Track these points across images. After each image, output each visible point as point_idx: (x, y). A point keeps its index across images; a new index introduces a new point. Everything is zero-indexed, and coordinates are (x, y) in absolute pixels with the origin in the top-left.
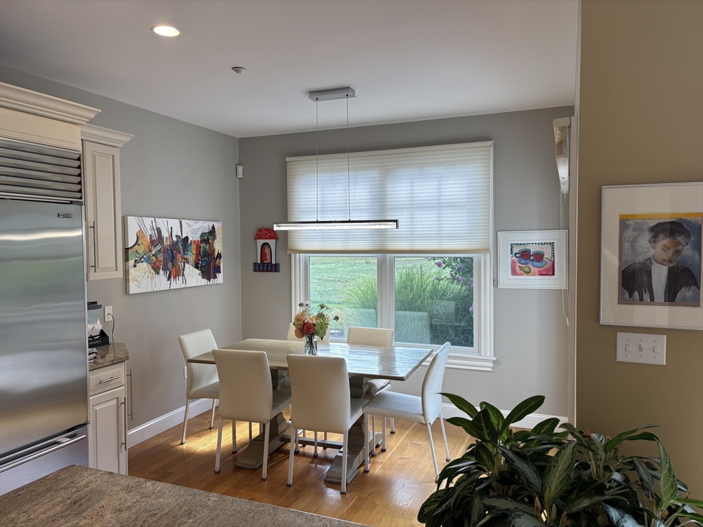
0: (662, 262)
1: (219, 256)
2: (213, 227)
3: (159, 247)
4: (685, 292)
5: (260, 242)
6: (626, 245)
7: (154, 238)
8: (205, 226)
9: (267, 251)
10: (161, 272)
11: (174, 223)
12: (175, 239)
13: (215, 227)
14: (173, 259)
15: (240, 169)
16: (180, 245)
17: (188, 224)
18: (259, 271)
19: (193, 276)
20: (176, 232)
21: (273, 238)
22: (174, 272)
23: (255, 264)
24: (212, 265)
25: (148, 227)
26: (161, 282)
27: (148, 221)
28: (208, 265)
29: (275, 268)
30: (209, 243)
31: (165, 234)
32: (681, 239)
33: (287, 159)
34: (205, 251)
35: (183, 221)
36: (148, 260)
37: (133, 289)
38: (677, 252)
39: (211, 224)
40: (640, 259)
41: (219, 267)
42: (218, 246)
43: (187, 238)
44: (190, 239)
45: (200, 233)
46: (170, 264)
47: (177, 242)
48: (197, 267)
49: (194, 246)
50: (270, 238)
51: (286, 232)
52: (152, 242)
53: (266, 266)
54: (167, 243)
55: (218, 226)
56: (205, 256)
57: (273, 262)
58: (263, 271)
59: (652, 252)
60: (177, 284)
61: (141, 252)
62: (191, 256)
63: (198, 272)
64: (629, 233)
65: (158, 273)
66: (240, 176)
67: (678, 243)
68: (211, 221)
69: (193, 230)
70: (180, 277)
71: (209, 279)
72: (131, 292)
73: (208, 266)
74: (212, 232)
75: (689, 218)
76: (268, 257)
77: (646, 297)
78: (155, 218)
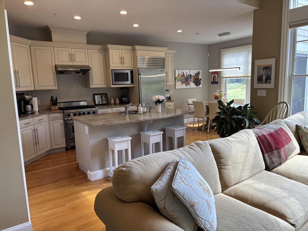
0: (264, 75)
1: (201, 79)
2: (199, 72)
4: (268, 81)
6: (259, 72)
7: (182, 75)
9: (215, 78)
10: (184, 84)
11: (188, 71)
14: (187, 80)
15: (208, 54)
17: (192, 71)
18: (212, 84)
19: (192, 85)
20: (188, 73)
22: (187, 84)
24: (198, 82)
25: (181, 72)
26: (184, 86)
27: (181, 71)
28: (197, 82)
29: (217, 83)
31: (185, 74)
32: (268, 70)
33: (221, 50)
34: (196, 78)
35: (190, 70)
36: (181, 81)
38: (267, 73)
40: (261, 74)
41: (200, 83)
42: (200, 77)
43: (191, 75)
44: (192, 75)
46: (186, 82)
47: (188, 76)
49: (193, 77)
50: (216, 74)
51: (220, 72)
52: (182, 76)
53: (215, 82)
54: (185, 76)
58: (214, 84)
59: (263, 73)
60: (188, 87)
61: (179, 78)
62: (192, 80)
63: (194, 84)
64: (259, 69)
65: (183, 84)
66: (208, 56)
67: (268, 71)
69: (193, 73)
70: (189, 85)
71: (197, 86)
72: (176, 88)
74: (199, 73)
75: (269, 66)
77: (262, 82)
78: (182, 70)
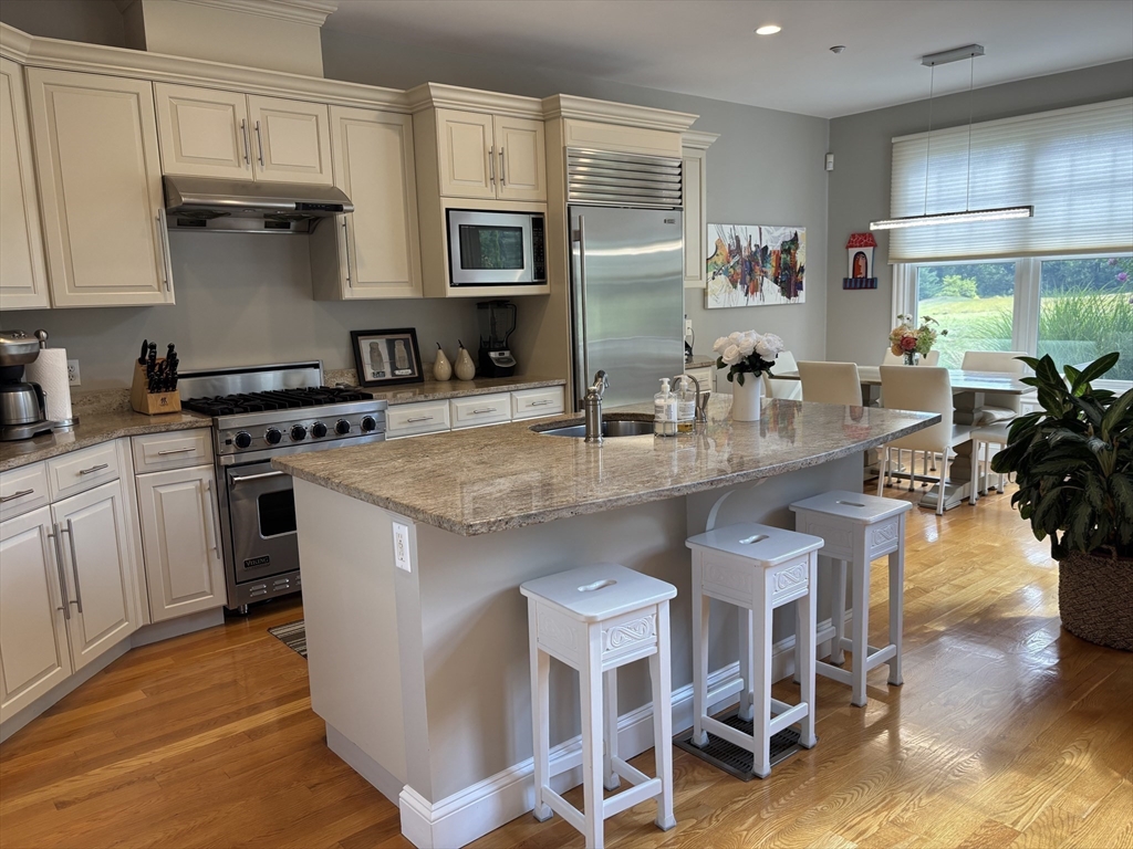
1: (802, 269)
2: (796, 234)
3: (737, 258)
5: (853, 252)
7: (733, 248)
8: (787, 234)
9: (861, 262)
10: (739, 286)
11: (753, 230)
12: (754, 249)
13: (799, 234)
14: (751, 271)
15: (831, 158)
16: (759, 255)
17: (768, 232)
18: (850, 288)
19: (771, 292)
20: (756, 240)
21: (871, 245)
22: (753, 288)
23: (846, 280)
24: (793, 280)
25: (727, 236)
26: (738, 297)
27: (727, 228)
28: (789, 280)
29: (871, 284)
30: (790, 253)
31: (744, 244)
33: (894, 140)
34: (785, 263)
35: (763, 228)
36: (726, 273)
37: (711, 304)
39: (793, 230)
41: (801, 283)
42: (801, 258)
43: (766, 248)
44: (770, 249)
45: (780, 242)
46: (748, 277)
47: (756, 252)
48: (776, 282)
49: (773, 257)
50: (866, 245)
51: (887, 232)
52: (730, 252)
53: (860, 281)
54: (745, 254)
55: (801, 232)
56: (785, 269)
57: (869, 276)
58: (855, 288)
60: (755, 300)
61: (719, 263)
62: (770, 270)
63: (777, 287)
65: (735, 287)
66: (830, 167)
68: (793, 227)
69: (773, 239)
70: (758, 293)
71: (789, 298)
72: (710, 307)
73: (789, 282)
74: (795, 240)
76: (863, 270)
78: (734, 224)
